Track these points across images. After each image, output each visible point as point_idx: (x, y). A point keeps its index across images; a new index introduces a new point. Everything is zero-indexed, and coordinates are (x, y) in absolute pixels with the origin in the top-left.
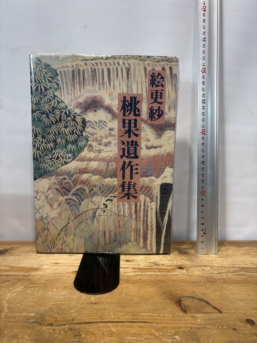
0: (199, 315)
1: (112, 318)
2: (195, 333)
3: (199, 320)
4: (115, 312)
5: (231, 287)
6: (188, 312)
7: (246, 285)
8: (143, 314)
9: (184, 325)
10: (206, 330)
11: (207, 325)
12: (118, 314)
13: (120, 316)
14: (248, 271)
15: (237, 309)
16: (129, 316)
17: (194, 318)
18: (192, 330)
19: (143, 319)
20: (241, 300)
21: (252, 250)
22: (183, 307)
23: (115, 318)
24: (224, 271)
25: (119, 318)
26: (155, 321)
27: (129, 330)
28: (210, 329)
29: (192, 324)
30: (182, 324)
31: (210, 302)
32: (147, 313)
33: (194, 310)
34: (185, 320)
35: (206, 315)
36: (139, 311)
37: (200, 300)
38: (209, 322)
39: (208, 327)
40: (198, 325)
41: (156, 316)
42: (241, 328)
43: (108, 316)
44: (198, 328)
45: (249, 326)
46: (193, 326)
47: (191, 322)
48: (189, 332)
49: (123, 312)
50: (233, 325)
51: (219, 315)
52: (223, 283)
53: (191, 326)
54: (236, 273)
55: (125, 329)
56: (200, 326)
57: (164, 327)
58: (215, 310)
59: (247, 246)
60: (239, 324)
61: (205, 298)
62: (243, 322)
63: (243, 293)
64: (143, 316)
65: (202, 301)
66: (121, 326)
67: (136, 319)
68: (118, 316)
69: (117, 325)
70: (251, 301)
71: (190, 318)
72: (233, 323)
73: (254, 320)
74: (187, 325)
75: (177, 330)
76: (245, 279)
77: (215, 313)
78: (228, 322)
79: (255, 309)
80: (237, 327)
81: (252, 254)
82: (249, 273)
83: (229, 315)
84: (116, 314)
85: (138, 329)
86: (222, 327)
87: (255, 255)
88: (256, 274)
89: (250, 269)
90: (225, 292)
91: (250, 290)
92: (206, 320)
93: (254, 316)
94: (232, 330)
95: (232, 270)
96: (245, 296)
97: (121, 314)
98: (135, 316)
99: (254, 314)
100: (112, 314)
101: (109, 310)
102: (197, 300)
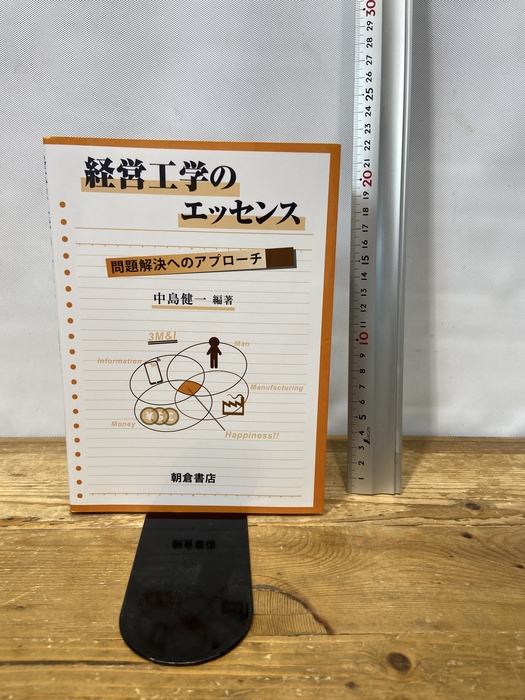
0: (272, 641)
1: (44, 652)
2: (245, 694)
3: (268, 657)
4: (62, 635)
5: (377, 558)
7: (415, 553)
9: (225, 672)
10: (276, 686)
11: (283, 670)
12: (66, 639)
13: (70, 644)
14: (429, 515)
15: (374, 624)
17: (259, 650)
18: (240, 687)
19: (126, 655)
20: (391, 598)
21: (453, 459)
23: (53, 650)
24: (371, 514)
25: (64, 652)
27: (76, 689)
28: (289, 681)
29: (247, 667)
30: (220, 668)
31: (313, 602)
33: (265, 627)
35: (293, 641)
37: (289, 595)
38: (290, 663)
39: (285, 677)
42: (371, 682)
43: (39, 644)
44: (260, 681)
45: (392, 674)
46: (249, 673)
47: (245, 662)
48: (231, 692)
49: (82, 632)
50: (352, 671)
51: (326, 640)
52: (360, 547)
53: (241, 673)
54: (399, 521)
55: (69, 683)
56: (264, 674)
57: (170, 679)
58: (317, 625)
59: (443, 451)
60: (367, 668)
61: (303, 592)
62: (380, 665)
63: (401, 575)
65: (294, 598)
66: (58, 676)
67: (107, 653)
68: (64, 644)
69: (51, 672)
70: (415, 600)
71: (246, 651)
72: (351, 667)
73: (411, 656)
74: (233, 673)
75: (201, 687)
76: (417, 536)
77: (315, 634)
78: (341, 664)
79: (421, 623)
80: (359, 679)
81: (450, 471)
82: (431, 521)
83: (349, 640)
84: (61, 638)
85: (99, 685)
86: (321, 677)
87: (456, 472)
88: (446, 522)
89: (435, 509)
90: (355, 574)
91: (421, 568)
92: (287, 656)
93: (413, 645)
94: (344, 687)
95: (392, 512)
96: (405, 584)
97: (74, 640)
98: (107, 646)
99: (414, 640)
100: (50, 640)
101: (49, 626)
102: (281, 596)
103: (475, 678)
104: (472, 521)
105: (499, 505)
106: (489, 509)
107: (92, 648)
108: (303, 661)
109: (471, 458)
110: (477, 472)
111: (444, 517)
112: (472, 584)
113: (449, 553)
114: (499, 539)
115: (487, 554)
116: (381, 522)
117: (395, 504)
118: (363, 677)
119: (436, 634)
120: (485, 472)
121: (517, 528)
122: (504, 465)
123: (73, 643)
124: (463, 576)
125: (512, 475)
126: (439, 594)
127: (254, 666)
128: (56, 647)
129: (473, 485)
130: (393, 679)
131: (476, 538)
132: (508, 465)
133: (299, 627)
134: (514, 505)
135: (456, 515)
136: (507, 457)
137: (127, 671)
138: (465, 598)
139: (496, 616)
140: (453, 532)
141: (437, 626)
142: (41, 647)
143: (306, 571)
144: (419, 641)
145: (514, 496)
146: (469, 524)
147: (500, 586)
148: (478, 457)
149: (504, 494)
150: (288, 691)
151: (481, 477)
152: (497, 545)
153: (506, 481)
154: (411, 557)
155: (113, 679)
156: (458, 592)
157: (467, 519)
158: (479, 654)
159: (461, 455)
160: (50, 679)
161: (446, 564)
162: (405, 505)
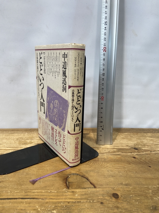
0: (78, 190)
1: (8, 195)
2: (70, 207)
3: (77, 195)
4: (13, 190)
5: (108, 164)
6: (70, 188)
7: (119, 163)
8: (34, 191)
9: (64, 200)
10: (79, 204)
11: (81, 199)
12: (14, 191)
13: (15, 193)
14: (123, 152)
15: (108, 184)
16: (22, 193)
17: (74, 193)
18: (68, 205)
19: (33, 196)
20: (113, 177)
21: (129, 135)
22: (68, 183)
23: (10, 195)
24: (106, 151)
25: (14, 195)
26: (42, 197)
27: (18, 206)
28: (83, 202)
29: (70, 199)
30: (62, 199)
31: (90, 178)
32: (38, 189)
33: (75, 186)
34: (66, 195)
35: (84, 190)
36: (32, 188)
37: (82, 176)
38: (84, 197)
39: (82, 201)
40: (75, 199)
41: (44, 193)
42: (107, 202)
44: (74, 202)
45: (114, 200)
46: (71, 200)
47: (70, 197)
48: (66, 206)
49: (19, 189)
50: (102, 199)
51: (94, 190)
52: (103, 161)
53: (69, 200)
54: (114, 154)
55: (16, 205)
56: (76, 200)
57: (47, 203)
58: (91, 185)
59: (127, 132)
60: (106, 198)
61: (87, 175)
62: (110, 197)
63: (115, 170)
64: (34, 193)
65: (84, 177)
66: (12, 203)
67: (27, 195)
69: (10, 202)
70: (120, 177)
71: (70, 194)
72: (102, 197)
73: (119, 194)
74: (66, 200)
75: (56, 205)
76: (120, 158)
77: (90, 188)
78: (98, 197)
79: (122, 184)
80: (104, 201)
81: (129, 138)
82: (124, 153)
83: (101, 189)
84: (13, 191)
85: (25, 205)
86: (93, 201)
87: (131, 139)
88: (128, 154)
89: (125, 150)
90: (102, 169)
91: (121, 168)
92: (82, 195)
93: (120, 190)
94: (100, 204)
95: (112, 151)
96: (117, 172)
97: (17, 191)
98: (27, 193)
99: (120, 189)
100: (9, 192)
101: (9, 188)
102: (80, 177)
103: (138, 200)
104: (136, 153)
105: (143, 149)
106: (140, 149)
107: (22, 194)
108: (87, 196)
109: (135, 135)
110: (137, 139)
111: (127, 152)
112: (136, 172)
113: (129, 163)
114: (143, 159)
115: (140, 163)
116: (109, 154)
117: (113, 148)
118: (105, 200)
119: (126, 187)
120: (139, 139)
121: (149, 155)
122: (144, 137)
123: (17, 192)
124: (133, 170)
125: (147, 139)
126: (127, 175)
127: (72, 198)
128: (11, 194)
129: (135, 142)
130: (114, 201)
131: (137, 158)
132: (145, 136)
133: (86, 186)
134: (148, 148)
135: (131, 151)
136: (145, 134)
137: (34, 201)
138: (134, 176)
139: (143, 181)
140: (130, 157)
141: (126, 185)
142: (6, 194)
143: (87, 169)
144: (121, 189)
145: (148, 146)
146: (135, 154)
147: (144, 173)
148: (137, 134)
149: (144, 145)
150: (83, 205)
151: (138, 140)
152: (143, 160)
153: (145, 141)
154: (118, 164)
155: (29, 203)
156: (132, 174)
157: (134, 152)
158: (138, 193)
159: (132, 134)
160: (10, 204)
161: (128, 166)
162: (116, 149)
